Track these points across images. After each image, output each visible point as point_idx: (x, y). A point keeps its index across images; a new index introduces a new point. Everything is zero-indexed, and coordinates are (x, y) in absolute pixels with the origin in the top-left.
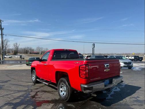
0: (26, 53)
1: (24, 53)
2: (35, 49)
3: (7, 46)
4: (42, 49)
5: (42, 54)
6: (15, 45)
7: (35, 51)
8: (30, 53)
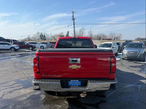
0: (99, 40)
1: (97, 40)
2: (108, 35)
3: (83, 34)
4: (115, 35)
5: (114, 40)
6: (90, 32)
7: (108, 38)
8: (103, 40)
